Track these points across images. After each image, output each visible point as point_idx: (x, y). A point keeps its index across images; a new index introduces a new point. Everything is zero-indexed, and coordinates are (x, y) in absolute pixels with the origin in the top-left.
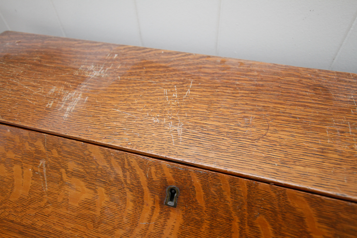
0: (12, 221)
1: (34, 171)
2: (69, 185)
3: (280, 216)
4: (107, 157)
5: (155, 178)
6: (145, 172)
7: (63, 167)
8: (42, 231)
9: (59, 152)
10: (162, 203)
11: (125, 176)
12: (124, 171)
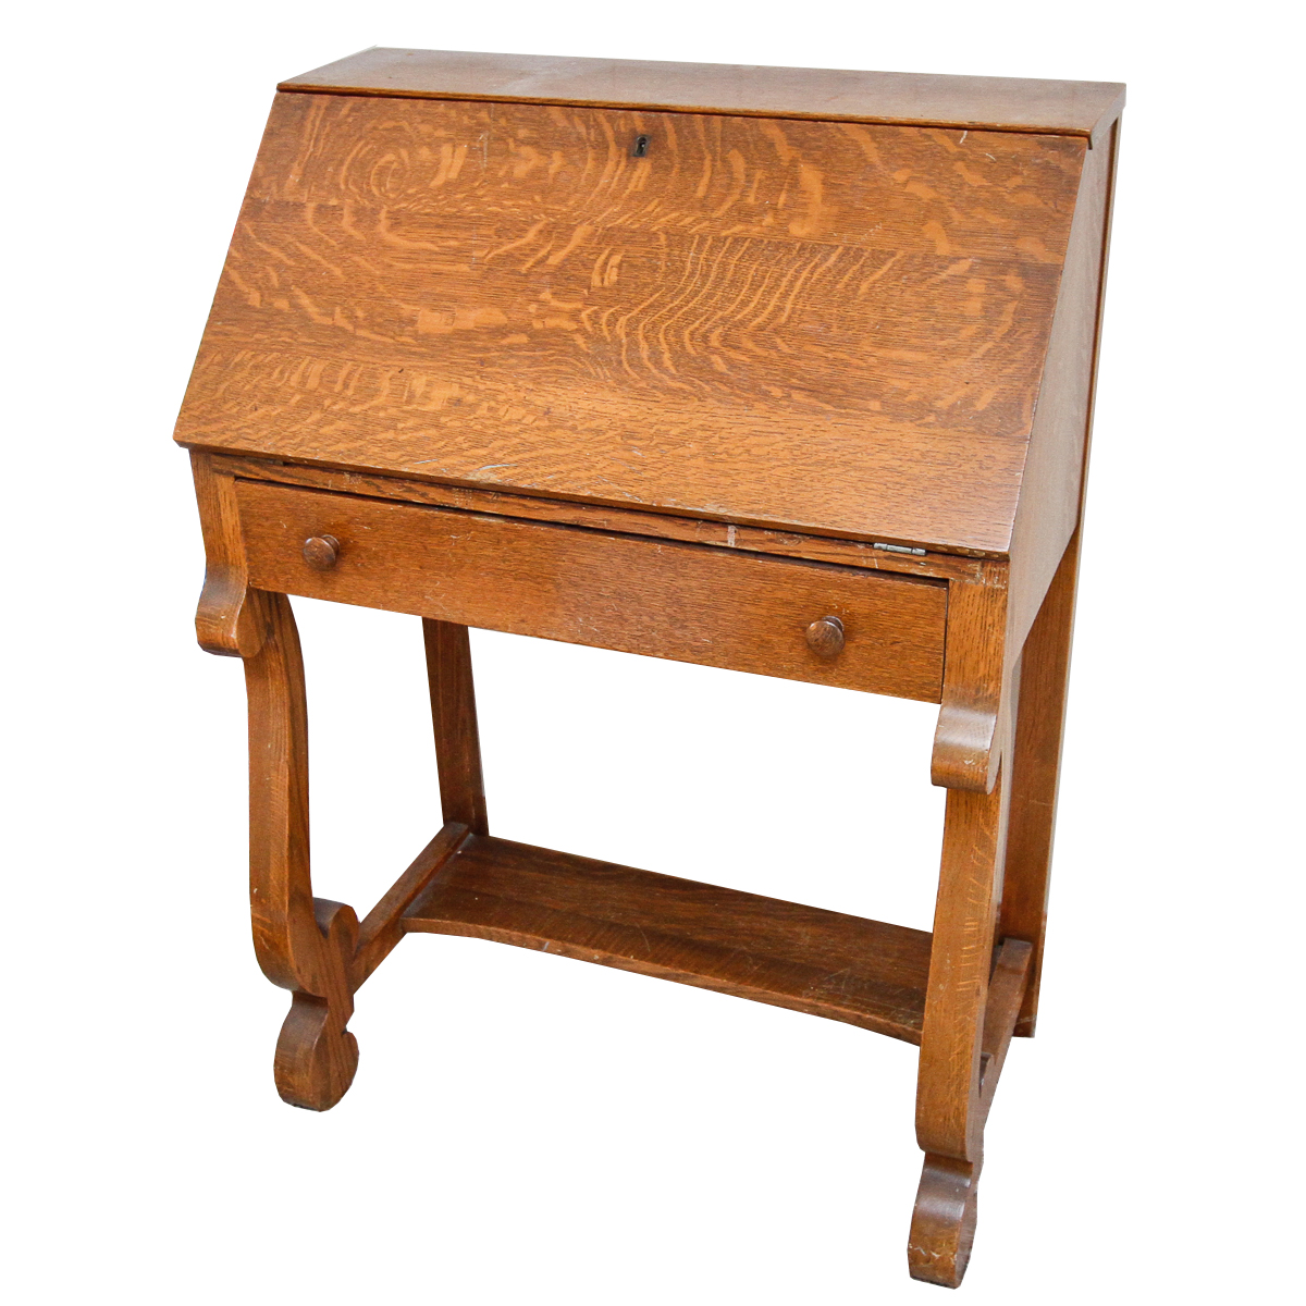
0: (426, 214)
1: (470, 148)
2: (517, 155)
3: (752, 146)
4: (568, 117)
5: (623, 129)
6: (612, 126)
7: (510, 137)
8: (470, 218)
9: (508, 120)
10: (628, 156)
11: (589, 134)
12: (588, 128)
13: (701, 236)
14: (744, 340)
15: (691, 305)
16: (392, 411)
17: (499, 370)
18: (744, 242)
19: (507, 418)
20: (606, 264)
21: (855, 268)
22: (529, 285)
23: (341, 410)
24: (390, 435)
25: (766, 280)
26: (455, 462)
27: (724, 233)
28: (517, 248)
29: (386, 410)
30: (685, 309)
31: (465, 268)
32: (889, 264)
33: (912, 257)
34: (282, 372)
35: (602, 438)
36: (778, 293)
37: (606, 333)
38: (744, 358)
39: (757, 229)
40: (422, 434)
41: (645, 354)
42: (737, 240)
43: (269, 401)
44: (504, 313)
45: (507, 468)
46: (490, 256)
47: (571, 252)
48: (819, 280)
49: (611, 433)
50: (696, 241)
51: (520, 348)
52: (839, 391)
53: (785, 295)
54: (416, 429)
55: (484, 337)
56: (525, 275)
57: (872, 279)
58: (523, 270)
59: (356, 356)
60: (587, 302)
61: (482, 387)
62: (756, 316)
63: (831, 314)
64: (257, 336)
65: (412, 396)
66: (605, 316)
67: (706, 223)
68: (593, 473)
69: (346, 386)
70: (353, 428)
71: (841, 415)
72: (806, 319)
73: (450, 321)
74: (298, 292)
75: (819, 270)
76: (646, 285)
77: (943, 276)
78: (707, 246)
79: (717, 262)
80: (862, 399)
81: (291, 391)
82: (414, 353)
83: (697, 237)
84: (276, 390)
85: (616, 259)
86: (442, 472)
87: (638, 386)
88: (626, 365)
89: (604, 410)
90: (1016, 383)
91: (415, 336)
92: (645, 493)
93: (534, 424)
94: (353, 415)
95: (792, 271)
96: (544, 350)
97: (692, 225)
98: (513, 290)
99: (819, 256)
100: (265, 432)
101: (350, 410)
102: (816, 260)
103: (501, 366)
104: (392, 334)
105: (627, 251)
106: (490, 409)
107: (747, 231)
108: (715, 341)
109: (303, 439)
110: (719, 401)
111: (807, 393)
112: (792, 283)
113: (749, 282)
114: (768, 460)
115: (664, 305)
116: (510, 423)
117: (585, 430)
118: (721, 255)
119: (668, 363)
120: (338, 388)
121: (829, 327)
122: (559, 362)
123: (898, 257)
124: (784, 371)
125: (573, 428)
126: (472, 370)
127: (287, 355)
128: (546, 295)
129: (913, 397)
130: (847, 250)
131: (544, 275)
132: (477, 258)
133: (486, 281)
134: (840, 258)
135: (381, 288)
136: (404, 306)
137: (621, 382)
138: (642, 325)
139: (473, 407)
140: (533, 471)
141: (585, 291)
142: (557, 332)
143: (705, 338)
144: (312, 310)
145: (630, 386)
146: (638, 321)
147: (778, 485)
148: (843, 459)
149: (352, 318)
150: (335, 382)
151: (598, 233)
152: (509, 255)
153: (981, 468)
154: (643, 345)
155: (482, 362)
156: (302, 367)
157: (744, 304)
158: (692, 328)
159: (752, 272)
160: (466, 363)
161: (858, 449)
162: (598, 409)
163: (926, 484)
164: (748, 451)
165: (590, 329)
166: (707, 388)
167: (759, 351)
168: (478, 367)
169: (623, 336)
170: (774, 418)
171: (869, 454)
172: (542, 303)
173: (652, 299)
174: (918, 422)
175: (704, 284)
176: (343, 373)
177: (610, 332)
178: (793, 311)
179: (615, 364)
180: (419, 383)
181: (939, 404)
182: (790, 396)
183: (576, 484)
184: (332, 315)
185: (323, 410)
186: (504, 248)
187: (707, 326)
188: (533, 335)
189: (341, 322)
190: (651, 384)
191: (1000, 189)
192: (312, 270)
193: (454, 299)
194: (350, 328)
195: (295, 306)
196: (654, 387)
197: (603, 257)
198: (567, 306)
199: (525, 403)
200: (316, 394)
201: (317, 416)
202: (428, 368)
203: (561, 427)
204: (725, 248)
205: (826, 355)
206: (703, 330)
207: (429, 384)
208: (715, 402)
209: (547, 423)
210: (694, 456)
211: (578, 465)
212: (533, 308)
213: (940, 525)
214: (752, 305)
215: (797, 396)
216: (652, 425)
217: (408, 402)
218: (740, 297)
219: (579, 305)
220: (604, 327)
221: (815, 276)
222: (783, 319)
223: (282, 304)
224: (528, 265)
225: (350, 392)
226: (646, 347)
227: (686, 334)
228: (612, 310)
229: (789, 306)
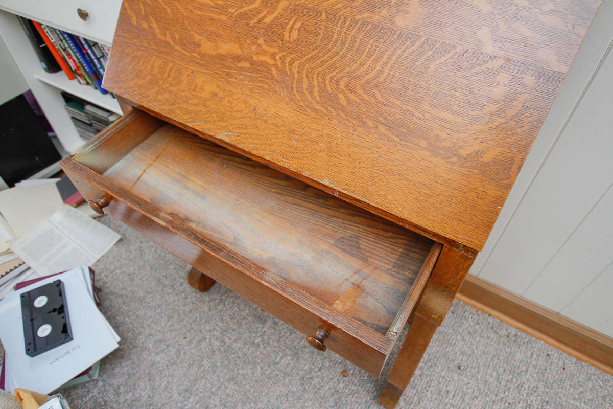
13: (345, 18)
14: (358, 88)
15: (333, 60)
16: (187, 93)
17: (236, 81)
18: (368, 25)
19: (235, 109)
20: (292, 27)
21: (429, 53)
22: (254, 34)
23: (166, 88)
24: (185, 106)
25: (376, 52)
26: (212, 127)
27: (358, 17)
28: (250, 10)
29: (184, 92)
30: (330, 62)
31: (224, 18)
32: (451, 54)
33: (466, 51)
34: (144, 63)
35: (279, 130)
36: (382, 61)
37: (288, 69)
38: (356, 99)
39: (377, 17)
40: (198, 109)
41: (305, 86)
42: (365, 24)
43: (138, 76)
44: (240, 48)
45: (234, 136)
46: (236, 13)
47: (276, 17)
48: (407, 58)
49: (283, 128)
50: (341, 20)
51: (246, 70)
52: (405, 131)
53: (386, 64)
54: (197, 105)
55: (230, 61)
56: (252, 27)
57: (438, 62)
58: (252, 23)
59: (174, 60)
60: (281, 49)
61: (226, 89)
62: (367, 74)
63: (409, 81)
64: (135, 41)
65: (196, 87)
66: (288, 59)
67: (349, 9)
68: (273, 148)
69: (169, 75)
70: (170, 98)
71: (403, 146)
72: (394, 80)
73: (215, 48)
74: (152, 19)
75: (408, 51)
76: (311, 44)
77: (484, 68)
78: (347, 24)
79: (351, 35)
80: (417, 138)
81: (147, 73)
82: (198, 63)
83: (343, 17)
84: (141, 71)
85: (298, 25)
86: (206, 131)
87: (299, 104)
88: (295, 91)
89: (281, 114)
90: (513, 149)
91: (199, 54)
92: (295, 166)
93: (248, 115)
94: (171, 92)
95: (392, 49)
96: (256, 73)
97: (341, 9)
98: (246, 35)
99: (410, 41)
100: (136, 92)
101: (170, 89)
102: (407, 44)
103: (236, 78)
104: (190, 51)
105: (304, 21)
106: (229, 102)
107: (371, 18)
108: (342, 85)
109: (150, 100)
110: (339, 122)
111: (387, 128)
112: (391, 56)
113: (366, 52)
114: (359, 163)
115: (319, 58)
116: (237, 111)
117: (272, 123)
118: (354, 31)
119: (316, 94)
120: (166, 75)
121: (406, 89)
122: (263, 82)
123: (457, 50)
124: (377, 111)
125: (266, 121)
126: (223, 78)
127: (146, 54)
128: (261, 41)
129: (447, 144)
130: (428, 39)
131: (261, 28)
132: (231, 13)
133: (234, 28)
134: (422, 45)
135: (187, 24)
136: (196, 36)
137: (292, 100)
138: (306, 68)
139: (222, 99)
140: (245, 140)
141: (280, 42)
142: (263, 64)
143: (338, 83)
144: (157, 31)
145: (296, 104)
146: (304, 65)
147: (362, 178)
148: (399, 172)
149: (173, 38)
150: (165, 73)
151: (291, 7)
152: (246, 13)
153: (477, 197)
154: (305, 80)
155: (228, 74)
156: (152, 61)
157: (362, 65)
158: (331, 75)
159: (369, 45)
160: (221, 74)
161: (409, 169)
162: (278, 113)
163: (443, 199)
164: (349, 155)
165: (280, 66)
166: (334, 113)
167: (366, 97)
168: (226, 77)
169: (296, 73)
170: (367, 138)
171: (414, 173)
172: (259, 46)
173: (313, 53)
174: (446, 160)
175: (342, 49)
176: (168, 68)
177: (290, 69)
178: (388, 74)
179: (290, 89)
180: (199, 80)
181: (461, 151)
182: (377, 128)
183: (263, 152)
184: (165, 34)
185: (159, 86)
186: (244, 9)
187: (340, 75)
188: (252, 63)
189: (169, 40)
190: (306, 104)
191: (537, 11)
192: (158, 7)
193: (218, 36)
194: (172, 44)
195: (150, 27)
196: (307, 106)
197: (292, 22)
198: (271, 50)
199: (246, 102)
200: (157, 77)
201: (157, 88)
202: (203, 72)
203: (260, 119)
204: (356, 28)
205: (401, 106)
206: (336, 78)
207: (204, 82)
208: (337, 122)
209: (253, 115)
210: (321, 151)
211: (266, 142)
212: (254, 48)
213: (445, 225)
214: (366, 67)
215: (382, 129)
216: (303, 128)
217: (194, 90)
218: (360, 60)
219: (276, 50)
220: (287, 65)
221: (405, 54)
222: (381, 79)
223: (145, 25)
224: (255, 21)
225: (170, 79)
226: (307, 81)
227: (328, 78)
228: (292, 56)
229: (386, 71)
